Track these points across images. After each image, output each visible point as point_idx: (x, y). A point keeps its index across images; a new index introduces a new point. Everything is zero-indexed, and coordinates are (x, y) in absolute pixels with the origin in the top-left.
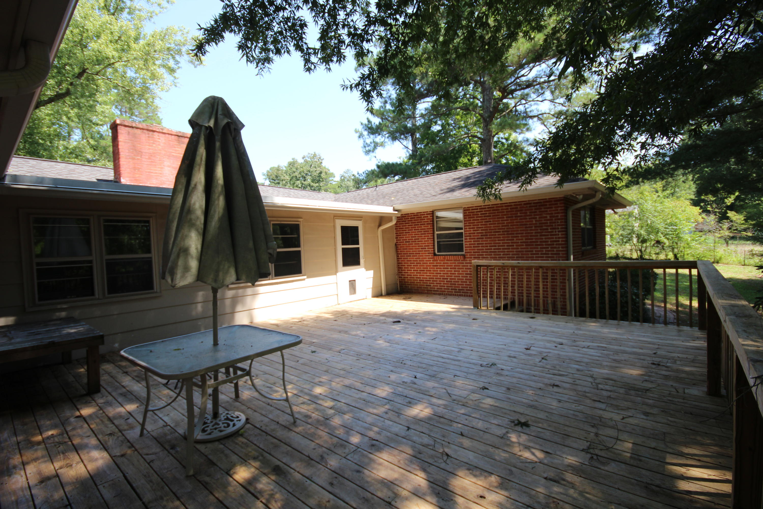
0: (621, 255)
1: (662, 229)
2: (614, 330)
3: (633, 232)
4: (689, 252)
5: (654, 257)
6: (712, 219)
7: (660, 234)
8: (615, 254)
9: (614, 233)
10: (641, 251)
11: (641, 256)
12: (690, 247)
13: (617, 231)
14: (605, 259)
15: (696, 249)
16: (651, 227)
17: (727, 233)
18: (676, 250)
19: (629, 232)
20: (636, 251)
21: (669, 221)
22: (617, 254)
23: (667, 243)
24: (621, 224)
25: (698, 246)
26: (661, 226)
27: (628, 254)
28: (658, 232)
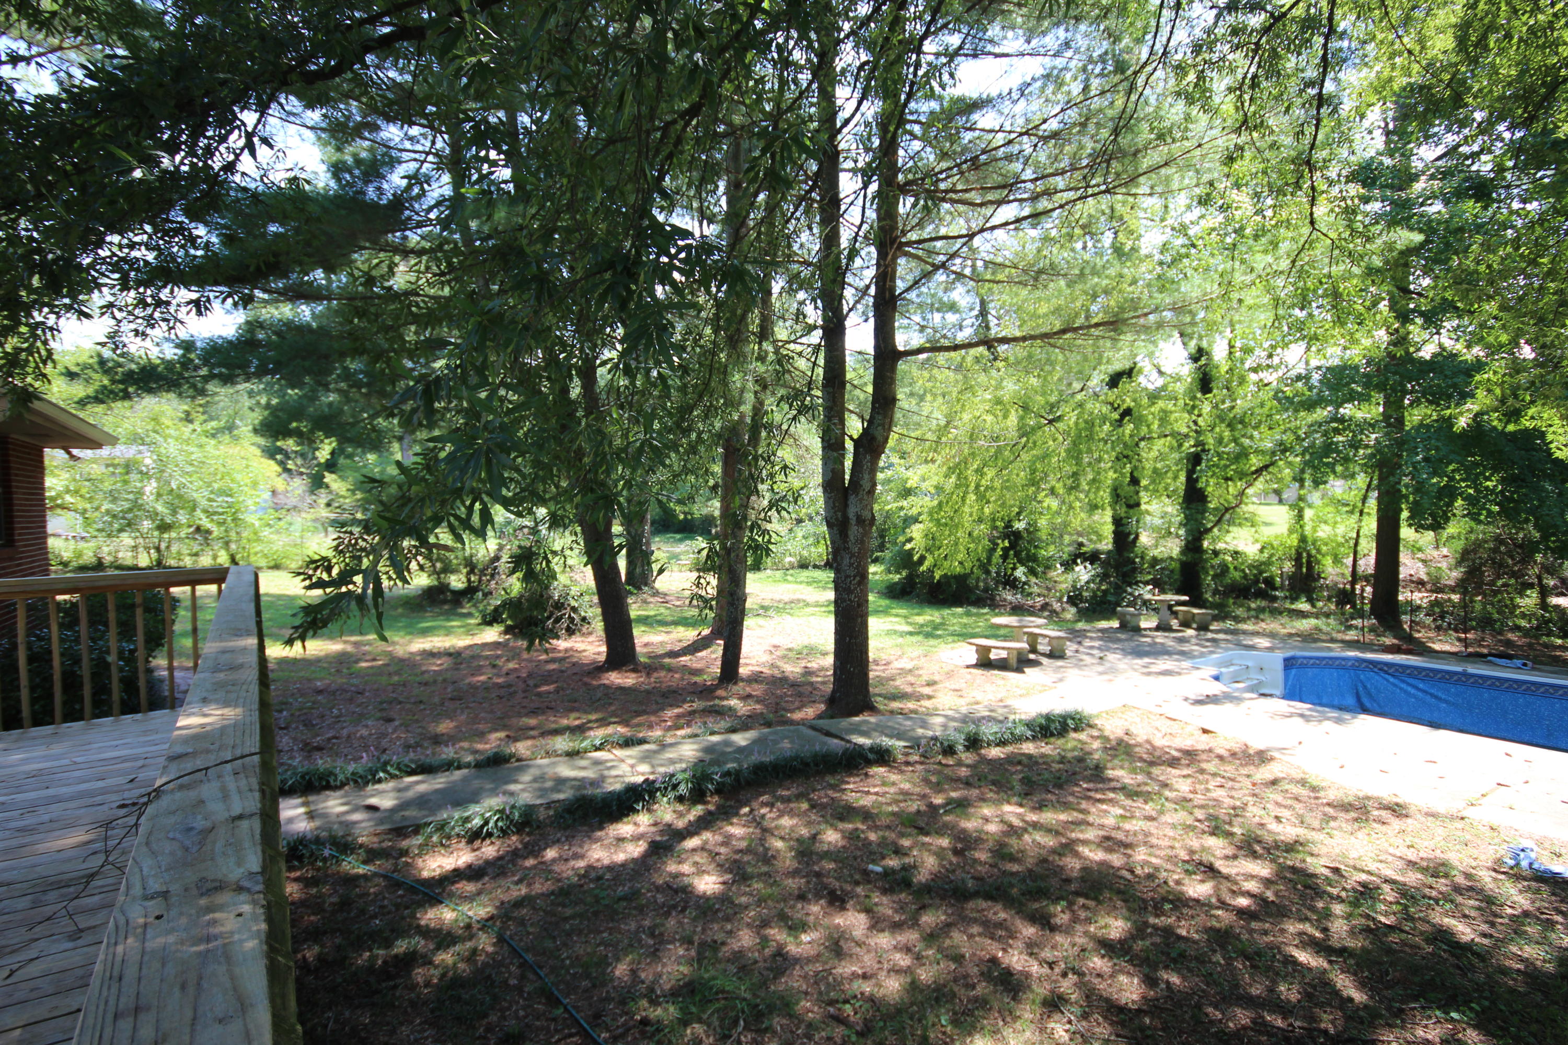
0: (108, 559)
1: (204, 503)
2: (40, 752)
3: (136, 505)
4: (258, 549)
5: (188, 562)
6: (299, 485)
7: (198, 513)
8: (94, 560)
9: (88, 506)
10: (158, 549)
11: (159, 563)
12: (258, 540)
13: (96, 504)
14: (46, 572)
15: (270, 542)
16: (180, 497)
17: (324, 513)
18: (233, 546)
19: (127, 505)
20: (147, 549)
21: (216, 486)
22: (100, 560)
23: (216, 531)
24: (107, 486)
25: (274, 537)
26: (200, 497)
27: (126, 557)
28: (194, 509)
